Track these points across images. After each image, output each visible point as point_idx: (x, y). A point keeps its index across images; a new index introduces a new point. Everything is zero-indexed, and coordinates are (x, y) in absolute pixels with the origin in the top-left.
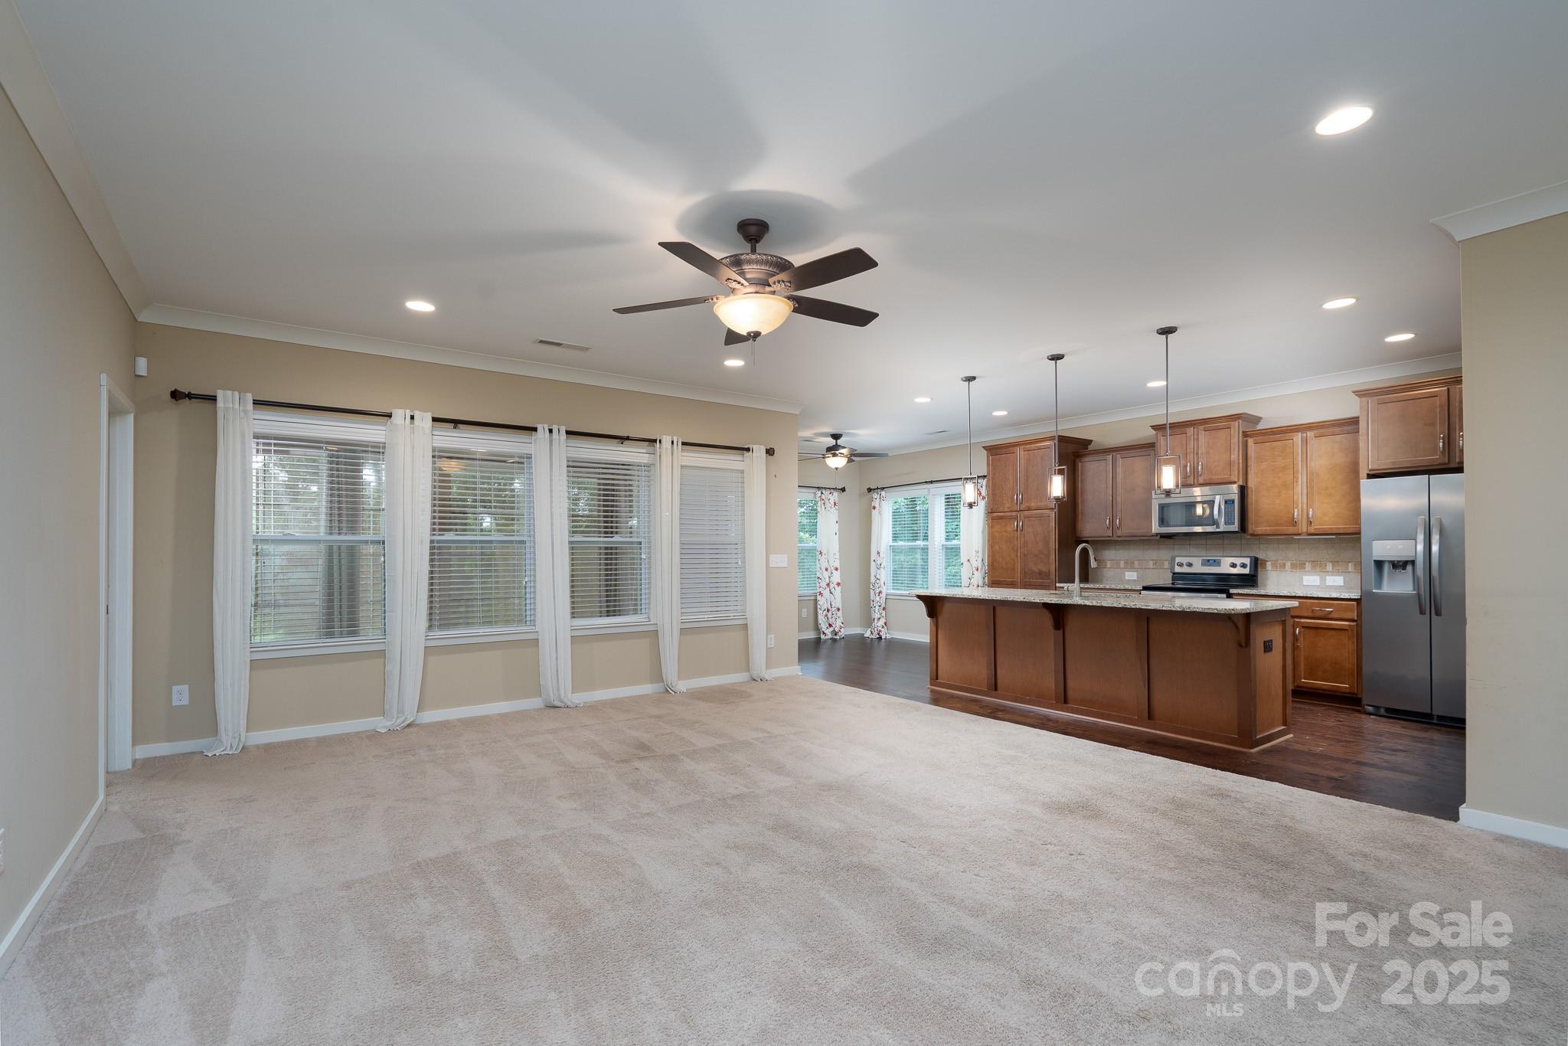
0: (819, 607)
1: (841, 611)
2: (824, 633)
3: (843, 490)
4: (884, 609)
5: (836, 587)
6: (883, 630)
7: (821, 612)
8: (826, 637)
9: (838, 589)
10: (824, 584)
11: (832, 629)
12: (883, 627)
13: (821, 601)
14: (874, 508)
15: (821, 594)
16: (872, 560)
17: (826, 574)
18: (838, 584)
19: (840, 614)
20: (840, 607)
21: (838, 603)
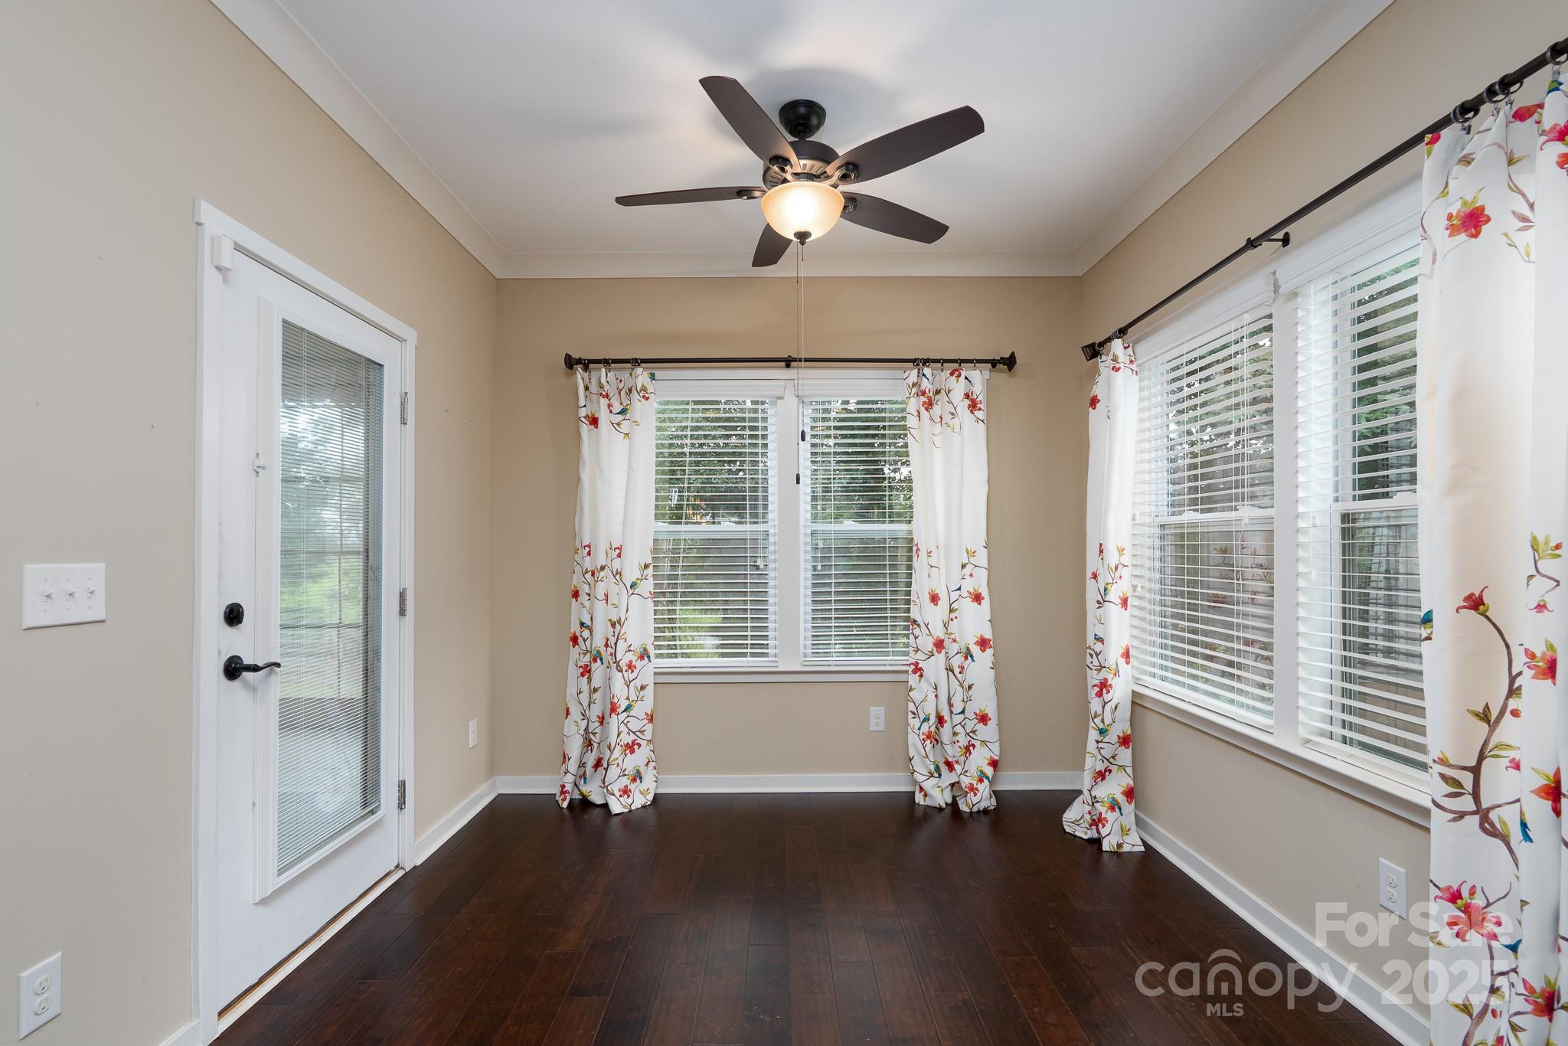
0: (911, 707)
1: (992, 724)
2: (921, 789)
3: (1010, 362)
4: (1125, 741)
5: (975, 650)
6: (1110, 816)
7: (916, 723)
8: (928, 802)
9: (984, 659)
10: (927, 644)
11: (948, 778)
12: (1114, 806)
13: (921, 690)
14: (1094, 402)
15: (918, 670)
16: (1089, 575)
17: (940, 611)
18: (983, 643)
19: (989, 732)
20: (992, 713)
21: (985, 699)
